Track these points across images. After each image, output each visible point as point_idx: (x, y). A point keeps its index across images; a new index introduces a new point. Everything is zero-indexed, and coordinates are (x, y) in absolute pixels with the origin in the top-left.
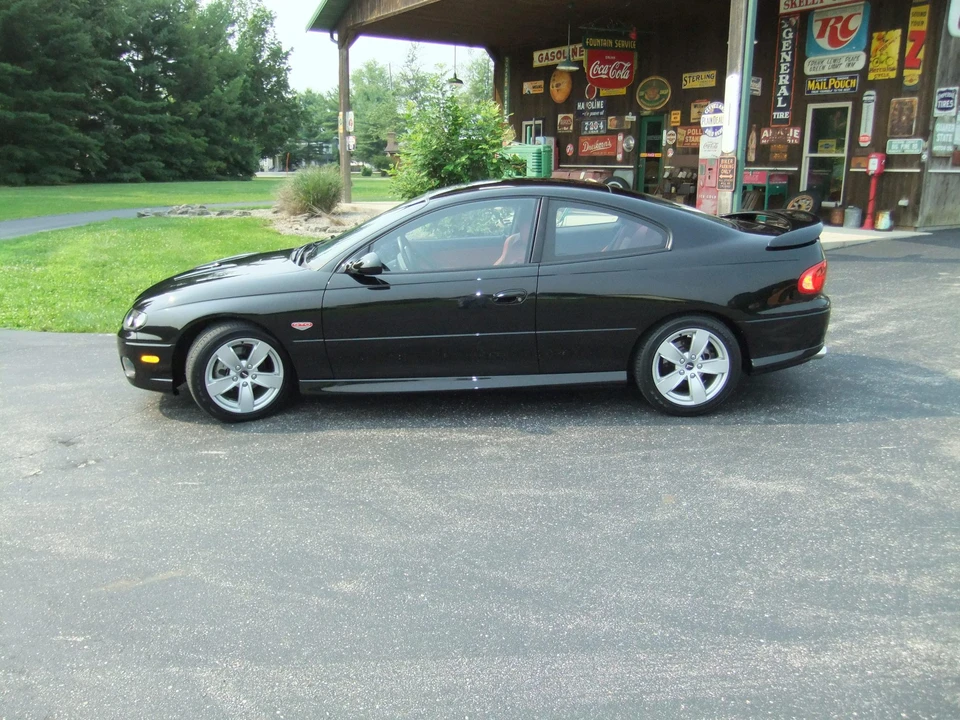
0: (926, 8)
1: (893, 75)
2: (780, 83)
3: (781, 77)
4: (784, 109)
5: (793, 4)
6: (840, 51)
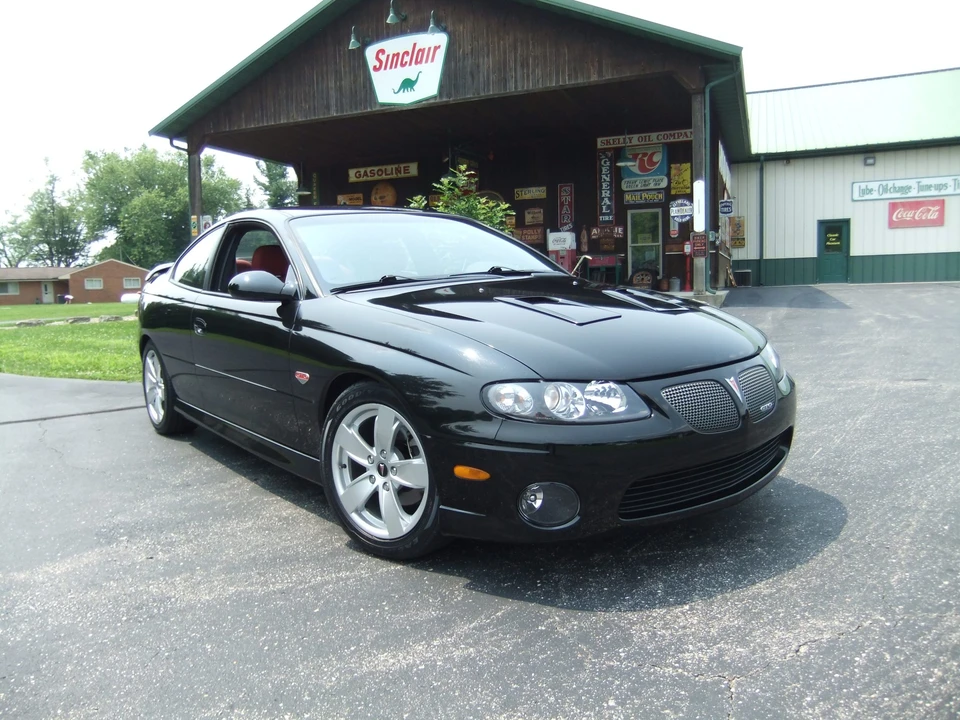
1: (688, 191)
2: (603, 196)
3: (603, 192)
4: (608, 214)
5: (608, 142)
6: (647, 175)
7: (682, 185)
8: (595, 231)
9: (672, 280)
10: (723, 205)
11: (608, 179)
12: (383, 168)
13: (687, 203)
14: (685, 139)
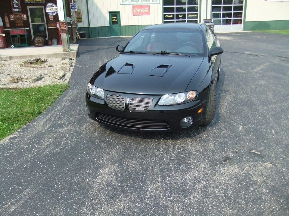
4: (18, 8)
8: (12, 17)
9: (52, 40)
10: (72, 5)
13: (54, 5)
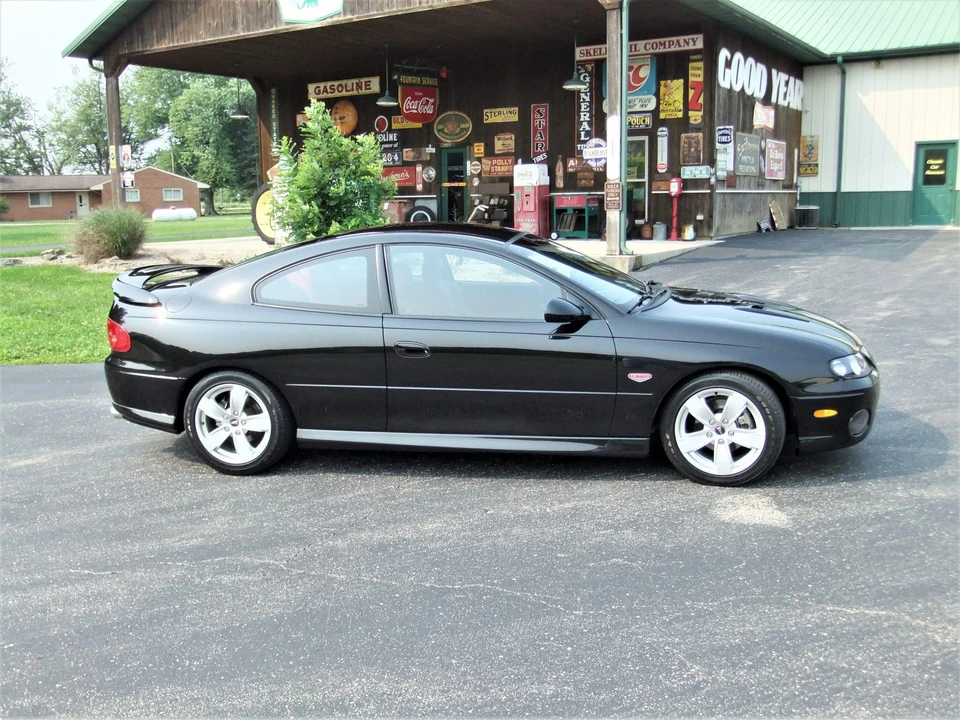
0: (701, 64)
1: (680, 115)
2: (582, 119)
3: (582, 114)
5: (588, 53)
6: (634, 94)
7: (672, 107)
8: (571, 163)
10: (721, 133)
11: (588, 99)
12: (344, 82)
13: (601, 143)
14: (678, 49)
